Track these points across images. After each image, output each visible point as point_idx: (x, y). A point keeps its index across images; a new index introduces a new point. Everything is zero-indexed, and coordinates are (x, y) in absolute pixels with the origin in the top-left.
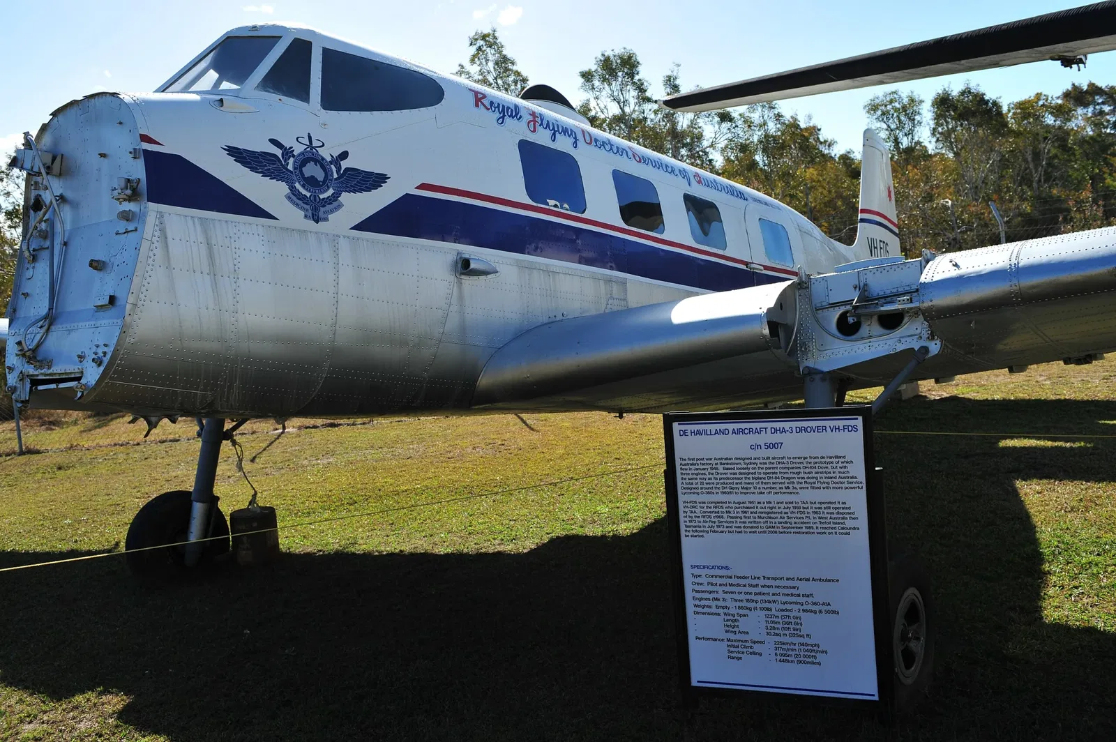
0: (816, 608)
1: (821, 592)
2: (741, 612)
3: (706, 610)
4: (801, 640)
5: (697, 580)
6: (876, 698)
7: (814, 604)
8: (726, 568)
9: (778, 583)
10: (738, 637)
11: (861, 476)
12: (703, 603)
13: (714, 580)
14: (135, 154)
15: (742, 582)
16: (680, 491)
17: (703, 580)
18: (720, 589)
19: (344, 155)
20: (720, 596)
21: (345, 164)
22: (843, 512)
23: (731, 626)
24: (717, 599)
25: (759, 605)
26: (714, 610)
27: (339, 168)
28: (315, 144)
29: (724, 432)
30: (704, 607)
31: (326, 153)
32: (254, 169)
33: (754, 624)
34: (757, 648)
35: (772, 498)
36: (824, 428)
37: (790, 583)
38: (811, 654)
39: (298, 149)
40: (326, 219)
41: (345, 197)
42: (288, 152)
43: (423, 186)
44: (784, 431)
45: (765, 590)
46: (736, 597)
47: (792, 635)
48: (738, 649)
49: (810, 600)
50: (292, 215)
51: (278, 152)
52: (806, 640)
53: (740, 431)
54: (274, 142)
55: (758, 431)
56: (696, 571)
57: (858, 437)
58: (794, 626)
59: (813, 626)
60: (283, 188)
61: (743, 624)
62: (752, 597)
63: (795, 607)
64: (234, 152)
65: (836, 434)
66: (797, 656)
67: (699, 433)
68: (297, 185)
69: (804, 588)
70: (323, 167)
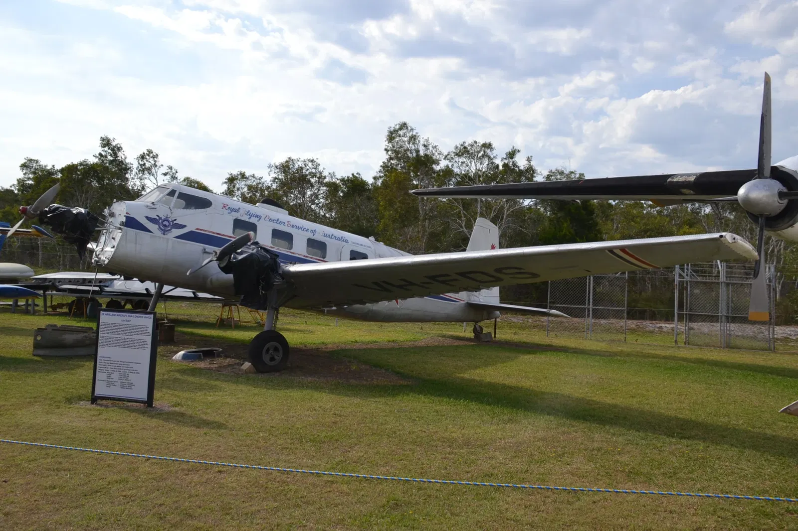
0: (134, 372)
1: (135, 367)
2: (113, 372)
3: (102, 371)
4: (128, 382)
5: (100, 361)
6: (146, 400)
7: (133, 370)
8: (109, 358)
9: (124, 363)
10: (111, 380)
11: (151, 333)
12: (102, 369)
13: (106, 361)
14: (125, 216)
15: (114, 362)
16: (100, 332)
17: (102, 361)
18: (107, 364)
19: (175, 220)
20: (107, 367)
21: (175, 222)
22: (145, 342)
23: (109, 377)
24: (106, 368)
25: (117, 370)
26: (105, 371)
27: (173, 223)
28: (168, 217)
29: (114, 315)
30: (101, 370)
31: (170, 220)
32: (150, 222)
33: (115, 376)
34: (115, 384)
35: (126, 337)
36: (142, 317)
37: (127, 364)
38: (130, 386)
39: (163, 218)
40: (167, 235)
41: (173, 230)
42: (160, 218)
43: (197, 229)
44: (131, 316)
45: (120, 365)
46: (111, 367)
47: (126, 380)
48: (109, 384)
49: (132, 369)
50: (158, 233)
51: (158, 218)
52: (130, 382)
53: (119, 315)
54: (157, 216)
55: (124, 316)
56: (101, 358)
57: (151, 321)
58: (126, 377)
59: (132, 377)
60: (157, 226)
61: (112, 376)
62: (116, 367)
63: (128, 371)
64: (147, 218)
65: (145, 319)
66: (126, 386)
67: (108, 315)
68: (161, 226)
69: (131, 365)
70: (169, 222)
